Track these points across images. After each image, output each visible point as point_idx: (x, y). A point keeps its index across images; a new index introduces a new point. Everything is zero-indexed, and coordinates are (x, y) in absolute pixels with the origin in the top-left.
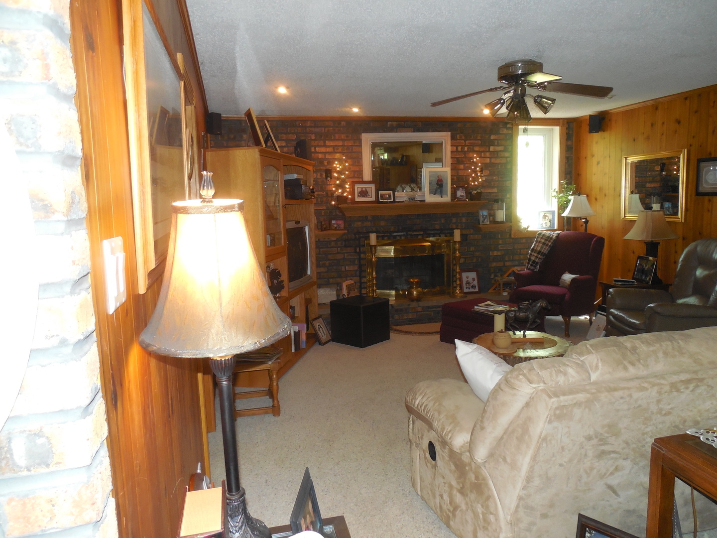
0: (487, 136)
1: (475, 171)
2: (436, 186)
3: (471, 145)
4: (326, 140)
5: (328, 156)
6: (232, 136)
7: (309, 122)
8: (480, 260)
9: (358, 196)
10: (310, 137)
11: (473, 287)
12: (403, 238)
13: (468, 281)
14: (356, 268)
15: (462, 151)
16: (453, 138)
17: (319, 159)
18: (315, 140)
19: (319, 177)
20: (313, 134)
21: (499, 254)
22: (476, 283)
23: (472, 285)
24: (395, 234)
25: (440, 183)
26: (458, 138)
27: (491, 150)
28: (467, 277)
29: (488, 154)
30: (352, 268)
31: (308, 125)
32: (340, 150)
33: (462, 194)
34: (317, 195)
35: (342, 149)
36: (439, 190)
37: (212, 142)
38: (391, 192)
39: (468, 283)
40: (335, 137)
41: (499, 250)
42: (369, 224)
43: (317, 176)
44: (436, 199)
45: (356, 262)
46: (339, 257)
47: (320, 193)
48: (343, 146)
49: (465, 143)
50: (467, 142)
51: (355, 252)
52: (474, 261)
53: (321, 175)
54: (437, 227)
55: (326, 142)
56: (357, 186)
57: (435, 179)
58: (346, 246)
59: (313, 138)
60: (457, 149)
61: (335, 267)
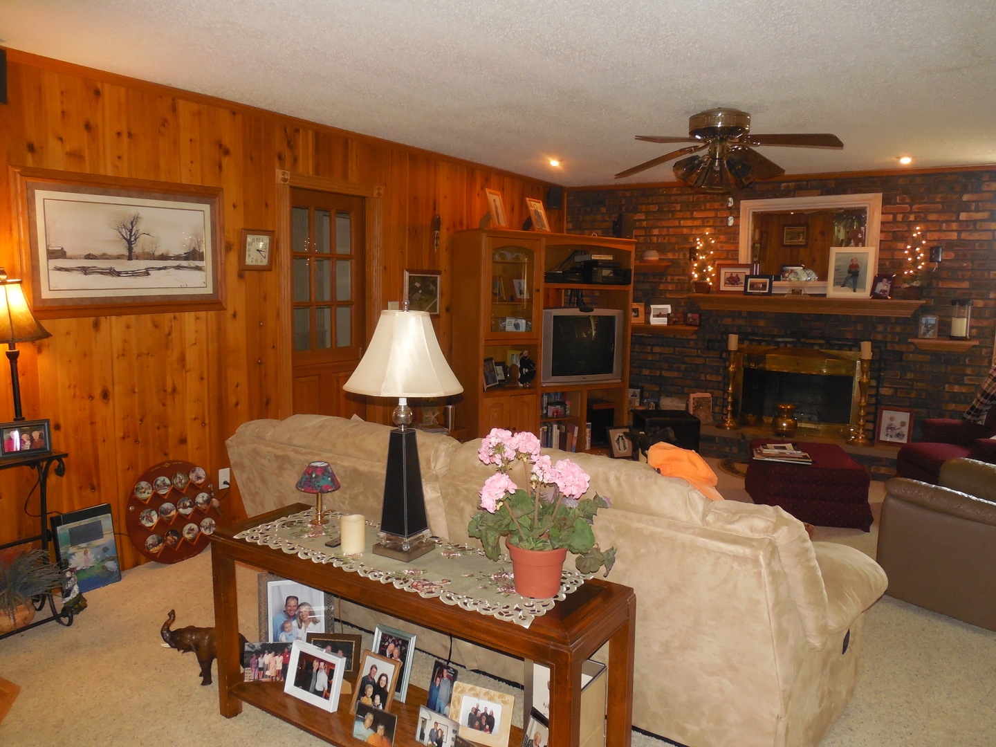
0: (955, 197)
1: (913, 254)
2: (846, 274)
3: (921, 212)
4: (695, 211)
5: (694, 231)
6: (589, 209)
7: (675, 189)
8: (924, 396)
9: (726, 283)
10: (675, 207)
11: (899, 435)
12: (789, 346)
13: (891, 424)
14: (720, 379)
15: (905, 221)
16: (886, 201)
17: (683, 234)
18: (680, 211)
19: (681, 257)
20: (678, 203)
21: (964, 390)
22: (905, 430)
23: (898, 431)
24: (779, 340)
25: (853, 270)
26: (898, 201)
27: (961, 218)
28: (892, 419)
29: (954, 226)
30: (714, 378)
31: (673, 193)
32: (711, 223)
33: (885, 288)
34: (678, 279)
35: (714, 222)
36: (851, 281)
37: (569, 217)
38: (768, 280)
39: (892, 428)
40: (705, 206)
41: (963, 384)
42: (742, 322)
43: (679, 256)
44: (846, 293)
45: (721, 371)
46: (699, 361)
47: (681, 277)
48: (715, 217)
49: (911, 208)
50: (915, 207)
51: (721, 357)
52: (913, 394)
53: (685, 255)
54: (849, 336)
55: (695, 213)
56: (723, 271)
57: (845, 265)
58: (708, 348)
59: (678, 207)
60: (895, 217)
61: (692, 374)
